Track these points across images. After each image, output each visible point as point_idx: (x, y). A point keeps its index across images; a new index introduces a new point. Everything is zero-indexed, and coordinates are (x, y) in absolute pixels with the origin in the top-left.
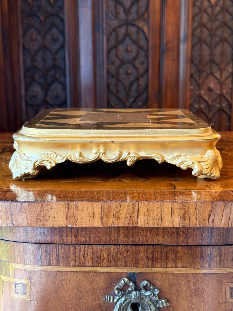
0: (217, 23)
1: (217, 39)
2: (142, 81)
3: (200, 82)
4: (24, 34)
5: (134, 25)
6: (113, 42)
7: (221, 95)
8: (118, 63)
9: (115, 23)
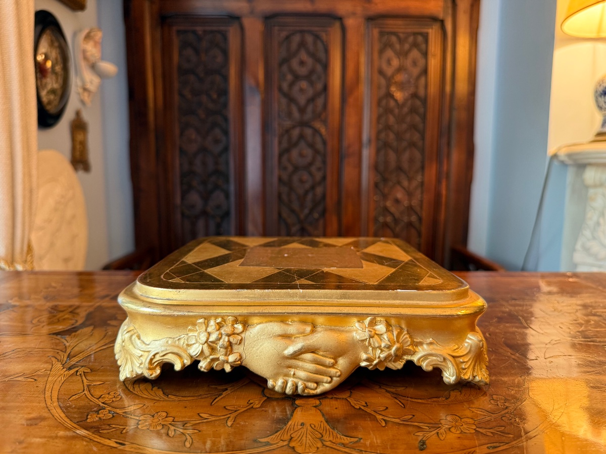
0: (404, 126)
1: (404, 144)
2: (319, 190)
3: (386, 191)
4: (182, 134)
5: (310, 127)
6: (285, 145)
7: (410, 208)
8: (290, 168)
9: (288, 123)
